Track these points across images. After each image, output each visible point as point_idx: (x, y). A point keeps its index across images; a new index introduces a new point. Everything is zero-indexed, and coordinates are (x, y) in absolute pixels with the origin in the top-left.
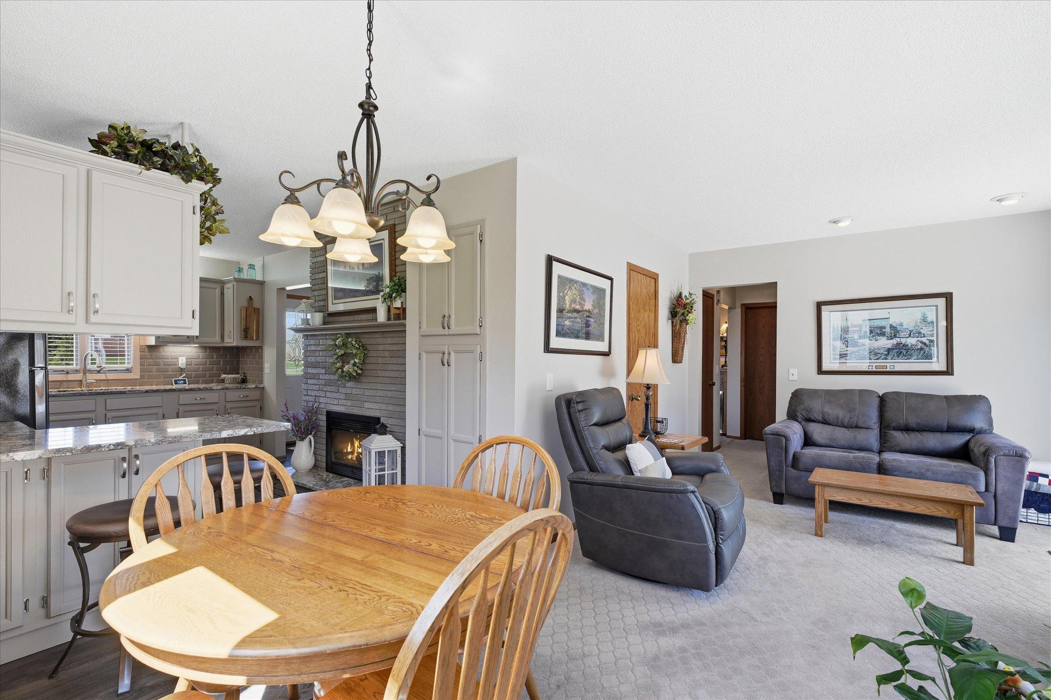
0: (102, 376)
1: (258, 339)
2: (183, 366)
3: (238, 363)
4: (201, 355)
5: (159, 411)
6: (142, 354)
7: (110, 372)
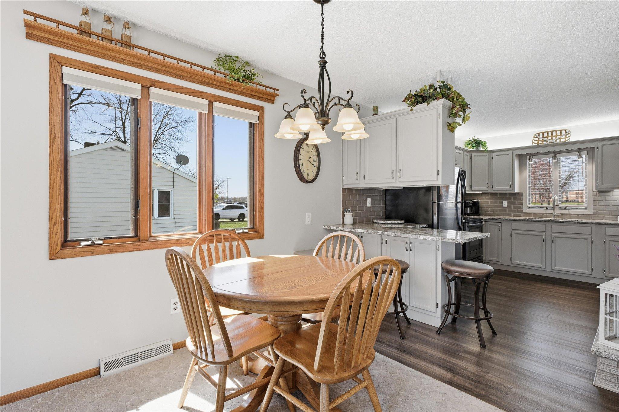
0: (566, 212)
5: (589, 237)
6: (594, 197)
7: (573, 209)
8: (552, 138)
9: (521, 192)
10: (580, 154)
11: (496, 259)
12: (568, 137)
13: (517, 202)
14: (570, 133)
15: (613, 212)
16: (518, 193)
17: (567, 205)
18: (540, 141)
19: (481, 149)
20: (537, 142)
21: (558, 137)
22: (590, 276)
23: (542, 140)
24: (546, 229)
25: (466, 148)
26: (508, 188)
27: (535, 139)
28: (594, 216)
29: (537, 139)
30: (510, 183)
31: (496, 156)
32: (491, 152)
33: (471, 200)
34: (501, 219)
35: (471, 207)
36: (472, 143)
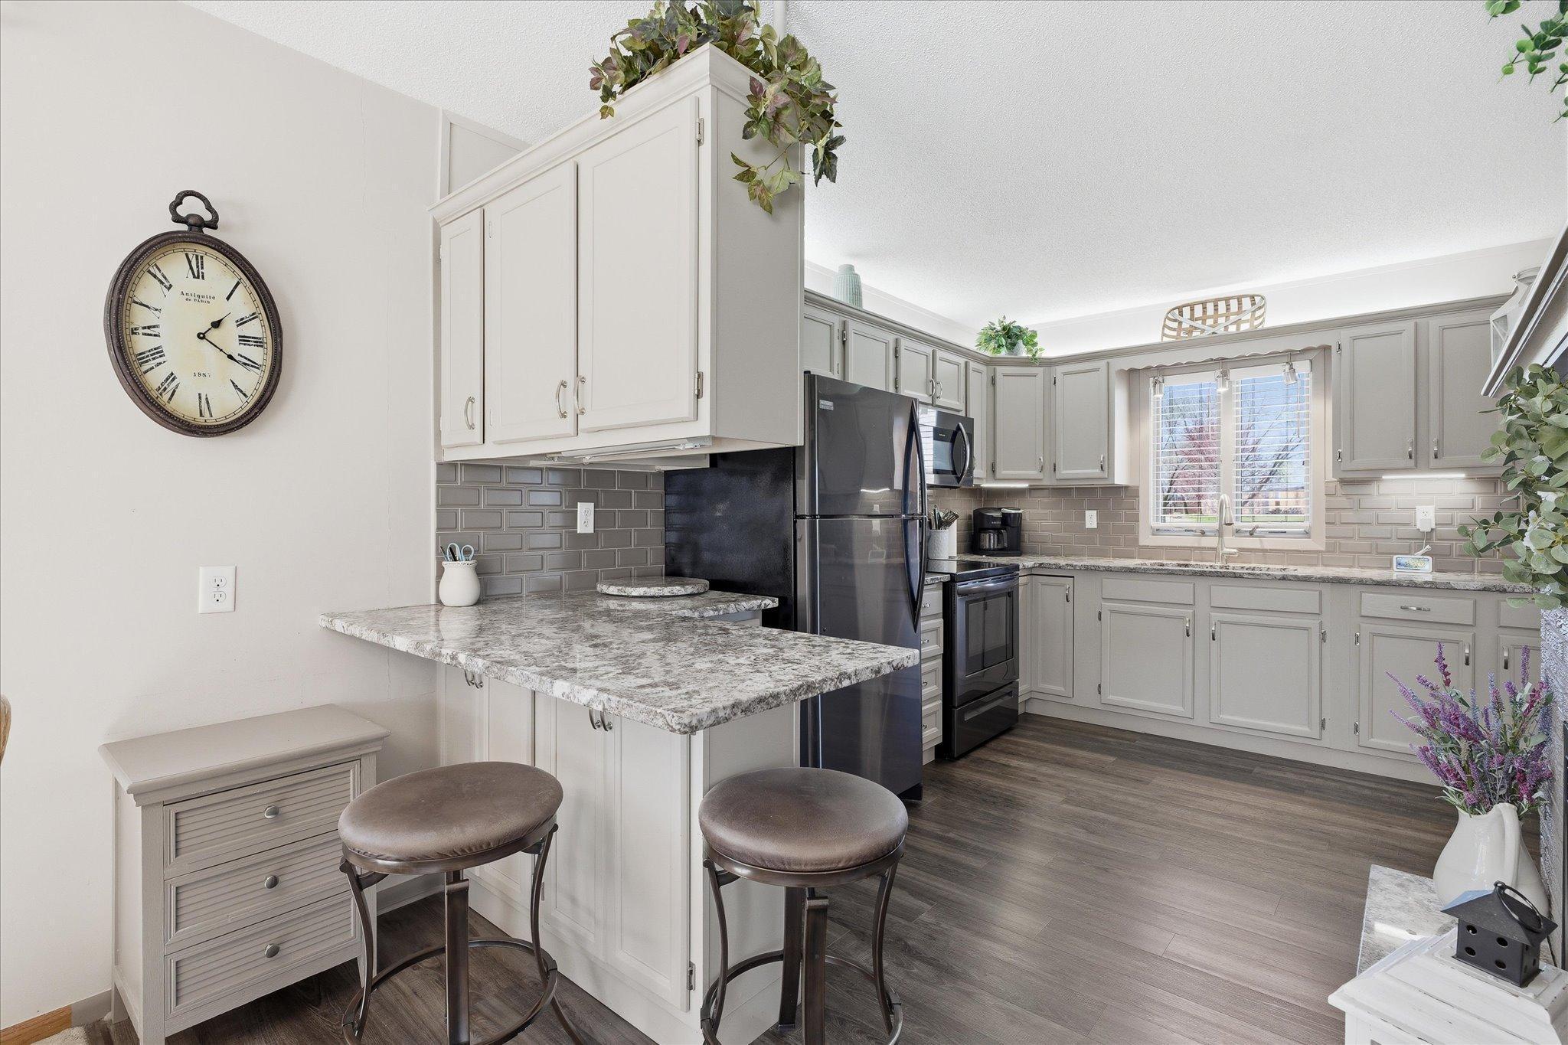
0: (1253, 543)
2: (1427, 527)
5: (1312, 623)
6: (1330, 498)
7: (1271, 535)
8: (1216, 322)
9: (1133, 483)
10: (1291, 368)
11: (1058, 689)
12: (1260, 317)
13: (1122, 513)
14: (1264, 305)
15: (1380, 542)
16: (1126, 487)
17: (1257, 524)
18: (1184, 329)
19: (1023, 352)
20: (1174, 333)
21: (1231, 317)
22: (1316, 743)
23: (1188, 326)
24: (1194, 598)
25: (982, 352)
26: (1096, 472)
27: (1169, 323)
28: (1327, 555)
29: (1175, 325)
30: (1102, 456)
31: (1065, 374)
32: (1050, 363)
33: (1000, 509)
34: (1071, 568)
35: (997, 530)
36: (997, 336)
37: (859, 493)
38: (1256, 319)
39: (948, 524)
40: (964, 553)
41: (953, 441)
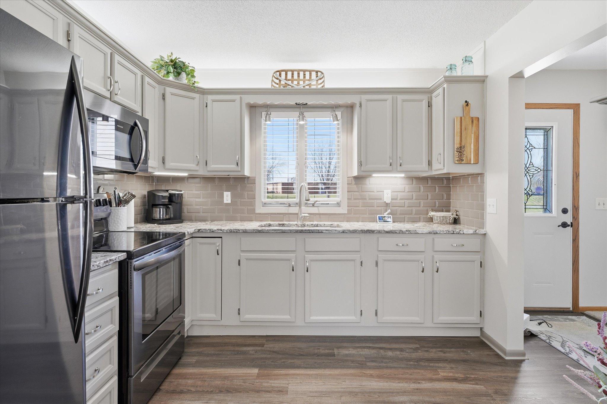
0: (315, 210)
1: (476, 162)
2: (388, 201)
3: (449, 198)
4: (407, 188)
5: (356, 256)
6: (350, 186)
7: (322, 206)
8: (298, 83)
9: (253, 175)
10: (335, 114)
11: (212, 316)
12: (321, 84)
13: (246, 193)
14: (323, 77)
16: (248, 178)
17: (316, 199)
18: (282, 85)
19: (185, 81)
20: (277, 86)
21: (306, 82)
22: (359, 325)
23: (285, 83)
24: (296, 247)
25: (155, 73)
26: (233, 167)
27: (274, 79)
28: (348, 216)
29: (277, 81)
30: (237, 156)
31: (214, 101)
32: (203, 92)
33: (167, 191)
34: (221, 231)
35: (166, 206)
36: (166, 65)
37: (43, 175)
38: (319, 84)
39: (127, 202)
40: (140, 222)
41: (131, 133)
